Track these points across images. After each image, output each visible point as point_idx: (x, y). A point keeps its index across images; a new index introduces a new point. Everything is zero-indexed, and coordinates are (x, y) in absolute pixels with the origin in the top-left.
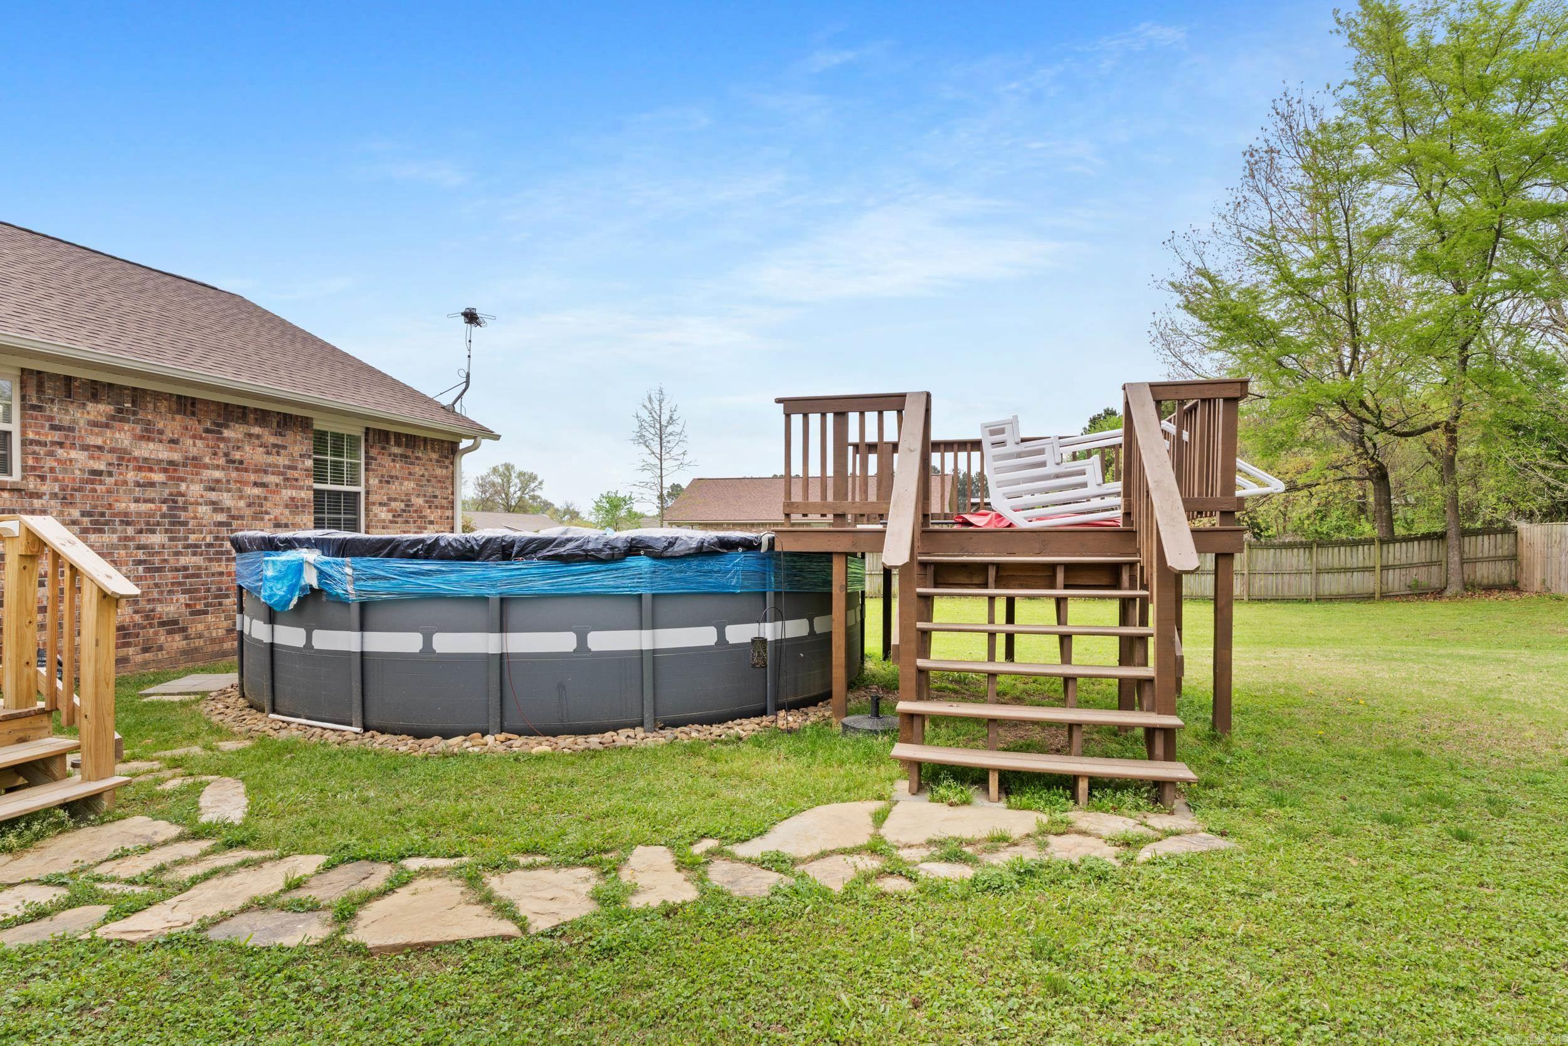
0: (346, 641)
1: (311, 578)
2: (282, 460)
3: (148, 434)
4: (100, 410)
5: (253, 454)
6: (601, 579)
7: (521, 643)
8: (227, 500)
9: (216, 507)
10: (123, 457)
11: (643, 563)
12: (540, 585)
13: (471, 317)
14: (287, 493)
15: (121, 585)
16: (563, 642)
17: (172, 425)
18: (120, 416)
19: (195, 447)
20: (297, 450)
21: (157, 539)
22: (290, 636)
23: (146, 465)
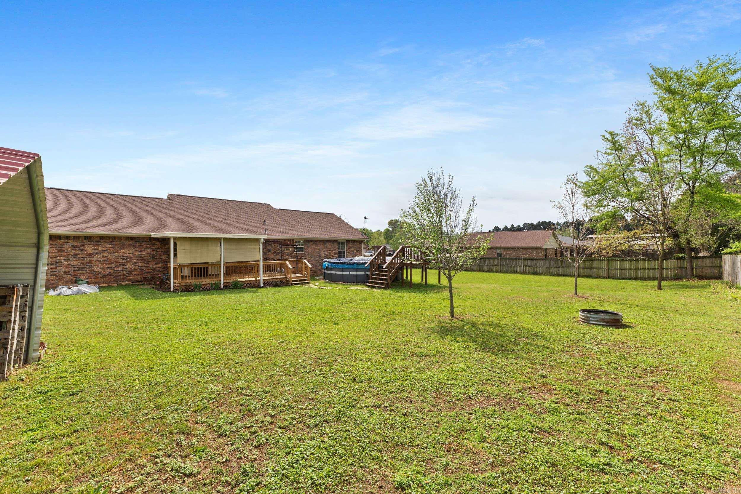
0: (329, 272)
1: (327, 265)
2: (333, 247)
3: (317, 245)
4: (312, 243)
5: (329, 247)
6: (351, 267)
7: (344, 273)
8: (326, 253)
9: (325, 254)
10: (314, 248)
11: (355, 265)
12: (346, 267)
13: (365, 218)
14: (334, 252)
15: (310, 266)
16: (348, 273)
17: (319, 244)
18: (314, 244)
19: (322, 246)
20: (335, 245)
21: (318, 259)
22: (326, 271)
23: (317, 249)
